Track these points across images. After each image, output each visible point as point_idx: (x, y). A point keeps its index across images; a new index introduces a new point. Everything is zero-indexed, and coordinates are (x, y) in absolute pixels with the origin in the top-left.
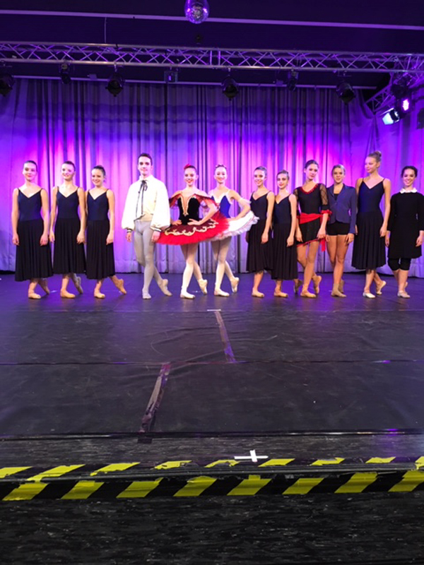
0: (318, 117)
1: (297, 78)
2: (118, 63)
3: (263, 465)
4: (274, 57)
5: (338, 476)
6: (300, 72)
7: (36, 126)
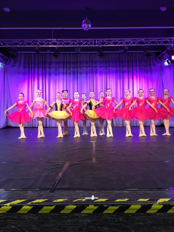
0: (138, 64)
1: (127, 49)
2: (57, 46)
3: (96, 201)
4: (118, 41)
5: (125, 206)
6: (129, 47)
7: (27, 71)
